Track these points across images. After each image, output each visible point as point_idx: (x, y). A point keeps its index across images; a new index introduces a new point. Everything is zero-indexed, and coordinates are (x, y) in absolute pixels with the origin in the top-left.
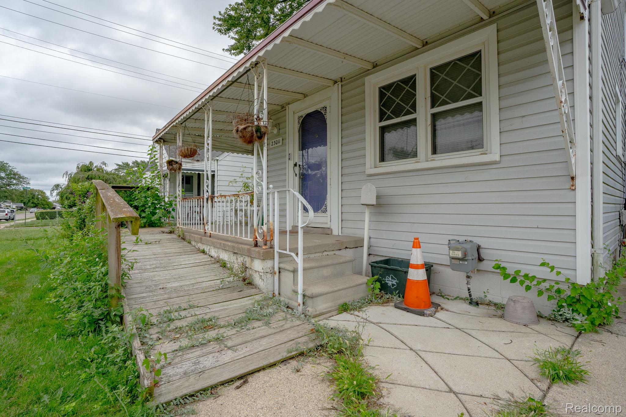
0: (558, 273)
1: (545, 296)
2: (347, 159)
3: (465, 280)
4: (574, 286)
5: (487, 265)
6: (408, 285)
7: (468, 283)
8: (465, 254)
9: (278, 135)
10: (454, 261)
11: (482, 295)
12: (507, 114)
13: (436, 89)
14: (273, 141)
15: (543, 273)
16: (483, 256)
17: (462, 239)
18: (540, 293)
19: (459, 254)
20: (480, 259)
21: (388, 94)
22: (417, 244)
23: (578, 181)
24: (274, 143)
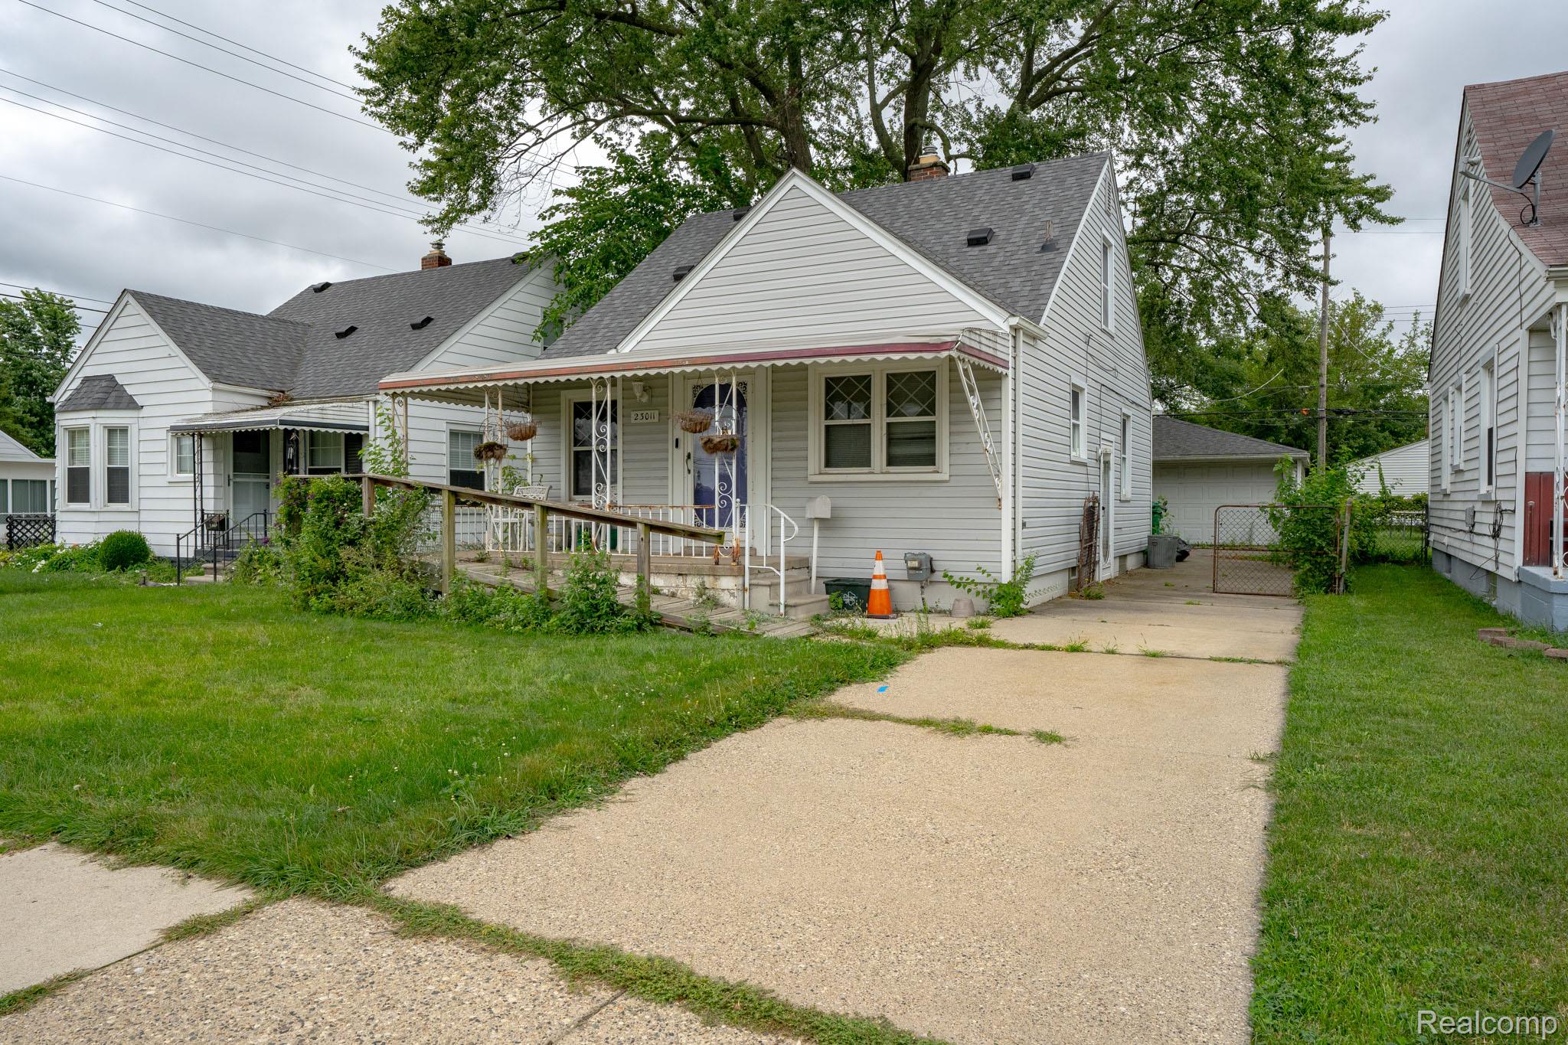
0: (989, 575)
1: (981, 596)
2: (780, 459)
3: (919, 590)
4: (1001, 585)
5: (938, 576)
6: (871, 594)
7: (922, 593)
8: (920, 564)
9: (649, 406)
10: (911, 572)
11: (934, 605)
12: (957, 439)
13: (891, 397)
14: (639, 413)
15: (979, 577)
16: (934, 567)
17: (917, 552)
18: (978, 593)
19: (915, 564)
20: (933, 571)
21: (837, 388)
22: (879, 557)
23: (1003, 502)
24: (640, 417)
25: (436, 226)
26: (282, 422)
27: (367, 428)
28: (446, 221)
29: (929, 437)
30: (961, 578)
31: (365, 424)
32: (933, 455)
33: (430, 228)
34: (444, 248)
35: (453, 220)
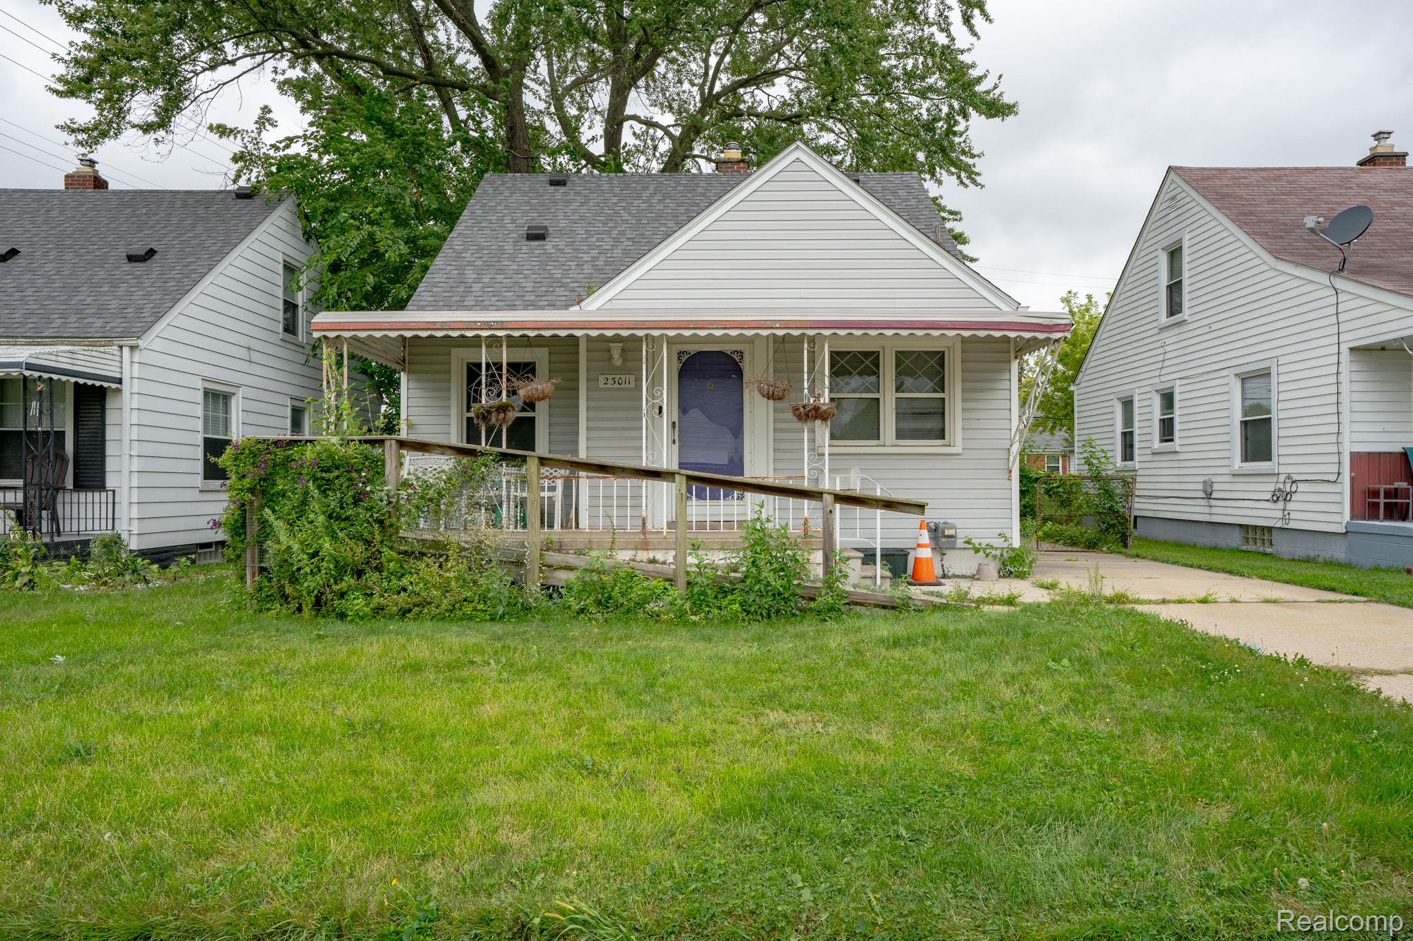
2: (781, 431)
3: (939, 557)
4: (1013, 550)
5: (959, 543)
7: (942, 560)
9: (622, 370)
12: (968, 415)
13: (899, 374)
14: (610, 377)
19: (952, 532)
21: (842, 362)
22: (924, 525)
23: (1013, 474)
24: (611, 381)
25: (82, 136)
26: (30, 367)
27: (120, 381)
28: (97, 133)
29: (939, 411)
30: (980, 544)
31: (118, 376)
32: (943, 430)
33: (72, 139)
34: (97, 167)
35: (104, 135)
